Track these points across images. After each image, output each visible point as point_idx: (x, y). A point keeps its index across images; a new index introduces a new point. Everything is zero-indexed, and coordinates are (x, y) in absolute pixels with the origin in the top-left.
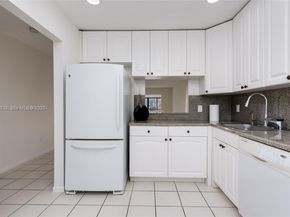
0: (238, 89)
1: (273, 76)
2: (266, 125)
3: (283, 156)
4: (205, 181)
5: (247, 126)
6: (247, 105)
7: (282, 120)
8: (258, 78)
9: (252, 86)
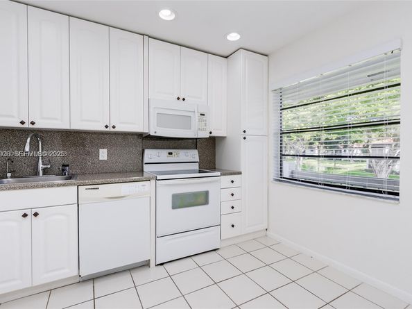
6: (27, 150)
7: (68, 165)
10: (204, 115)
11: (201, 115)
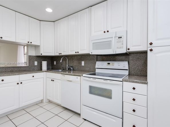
0: (57, 54)
1: (71, 51)
2: (67, 69)
3: (77, 78)
4: (42, 101)
5: (60, 70)
6: (61, 62)
7: (72, 67)
8: (66, 51)
9: (63, 54)
10: (121, 37)
11: (119, 38)
